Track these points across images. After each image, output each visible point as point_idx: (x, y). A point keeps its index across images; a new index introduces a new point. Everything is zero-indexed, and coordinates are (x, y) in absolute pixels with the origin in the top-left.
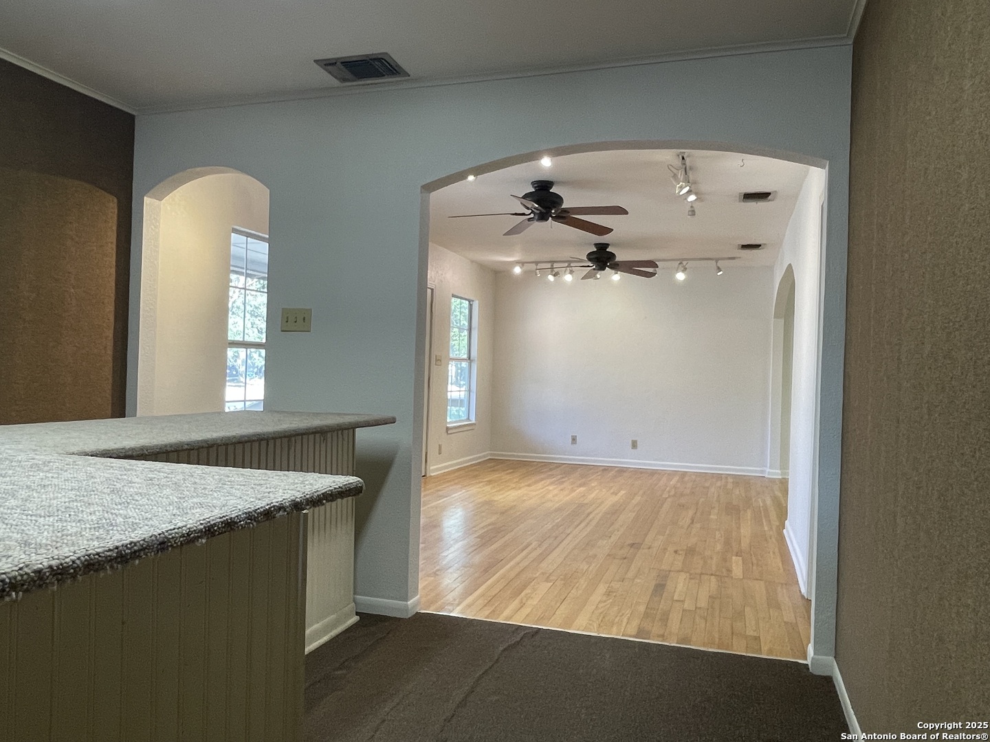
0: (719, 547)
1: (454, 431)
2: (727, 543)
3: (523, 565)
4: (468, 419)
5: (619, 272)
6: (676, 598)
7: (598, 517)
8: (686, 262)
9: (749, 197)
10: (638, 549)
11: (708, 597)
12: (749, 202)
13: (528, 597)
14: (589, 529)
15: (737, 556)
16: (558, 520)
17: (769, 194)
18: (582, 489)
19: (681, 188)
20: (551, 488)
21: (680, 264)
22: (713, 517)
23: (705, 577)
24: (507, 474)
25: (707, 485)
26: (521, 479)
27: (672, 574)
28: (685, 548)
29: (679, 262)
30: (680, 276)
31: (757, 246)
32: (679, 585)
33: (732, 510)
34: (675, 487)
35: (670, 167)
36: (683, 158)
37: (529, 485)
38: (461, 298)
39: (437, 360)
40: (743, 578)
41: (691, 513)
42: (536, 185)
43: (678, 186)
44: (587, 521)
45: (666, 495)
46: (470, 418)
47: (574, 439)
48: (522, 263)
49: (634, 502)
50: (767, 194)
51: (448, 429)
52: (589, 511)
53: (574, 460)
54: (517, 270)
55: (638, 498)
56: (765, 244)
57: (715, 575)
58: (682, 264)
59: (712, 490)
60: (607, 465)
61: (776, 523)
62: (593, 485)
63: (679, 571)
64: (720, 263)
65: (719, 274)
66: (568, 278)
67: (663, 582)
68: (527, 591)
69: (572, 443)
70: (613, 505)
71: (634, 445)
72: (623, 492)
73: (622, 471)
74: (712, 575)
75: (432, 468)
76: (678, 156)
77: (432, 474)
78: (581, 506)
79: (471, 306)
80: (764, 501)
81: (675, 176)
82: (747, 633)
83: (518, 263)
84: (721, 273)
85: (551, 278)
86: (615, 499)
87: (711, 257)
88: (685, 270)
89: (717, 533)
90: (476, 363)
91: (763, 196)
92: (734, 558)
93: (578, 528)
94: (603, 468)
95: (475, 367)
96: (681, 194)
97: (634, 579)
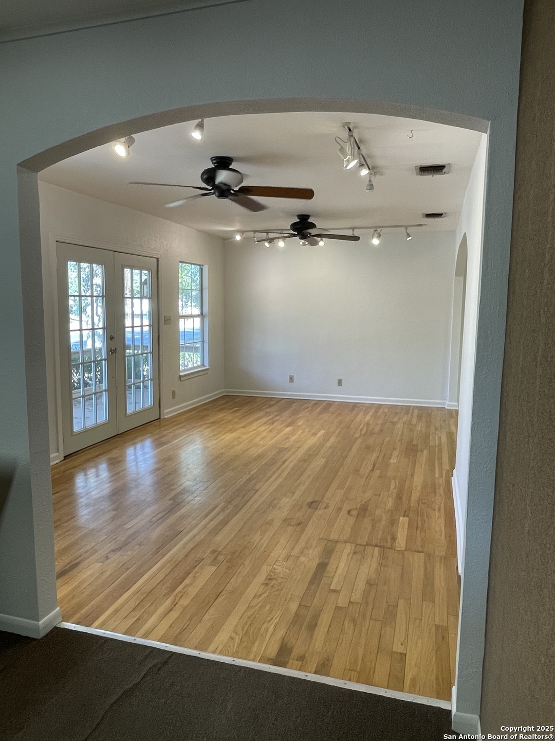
0: (390, 504)
1: (186, 378)
2: (399, 498)
3: (198, 539)
4: (203, 365)
5: (324, 239)
6: (332, 587)
7: (292, 465)
8: (380, 229)
9: (425, 170)
10: (316, 509)
11: (365, 583)
12: (426, 175)
13: (182, 595)
14: (280, 480)
15: (404, 517)
16: (255, 471)
17: (443, 167)
18: (289, 429)
19: (349, 161)
20: (263, 428)
21: (375, 231)
22: (393, 461)
23: (369, 549)
24: (232, 413)
25: (395, 420)
26: (240, 419)
27: (339, 546)
28: (358, 506)
29: (374, 229)
30: (376, 242)
31: (439, 215)
32: (341, 564)
33: (411, 450)
34: (368, 424)
35: (337, 139)
36: (350, 130)
37: (244, 427)
38: (191, 264)
39: (165, 321)
40: (406, 550)
41: (374, 456)
42: (214, 161)
43: (345, 160)
44: (279, 471)
45: (357, 435)
46: (205, 364)
47: (291, 379)
48: (242, 232)
49: (329, 444)
50: (442, 167)
51: (180, 376)
52: (284, 459)
53: (291, 395)
54: (238, 238)
55: (332, 439)
56: (445, 213)
57: (380, 546)
58: (377, 230)
59: (399, 425)
60: (318, 399)
61: (446, 467)
62: (299, 424)
63: (345, 542)
64: (410, 230)
65: (408, 239)
66: (281, 244)
67: (327, 561)
68: (187, 581)
69: (290, 382)
70: (310, 449)
71: (340, 382)
72: (322, 432)
73: (330, 404)
74: (376, 546)
75: (165, 411)
76: (344, 127)
77: (166, 417)
78: (281, 451)
79: (201, 270)
80: (440, 438)
81: (342, 150)
82: (395, 649)
83: (238, 231)
84: (410, 238)
85: (267, 244)
86: (312, 441)
87: (400, 224)
88: (379, 236)
89: (393, 481)
90: (208, 318)
91: (437, 169)
92: (401, 518)
93: (268, 482)
94: (315, 402)
95: (206, 321)
96: (348, 168)
97: (299, 557)
